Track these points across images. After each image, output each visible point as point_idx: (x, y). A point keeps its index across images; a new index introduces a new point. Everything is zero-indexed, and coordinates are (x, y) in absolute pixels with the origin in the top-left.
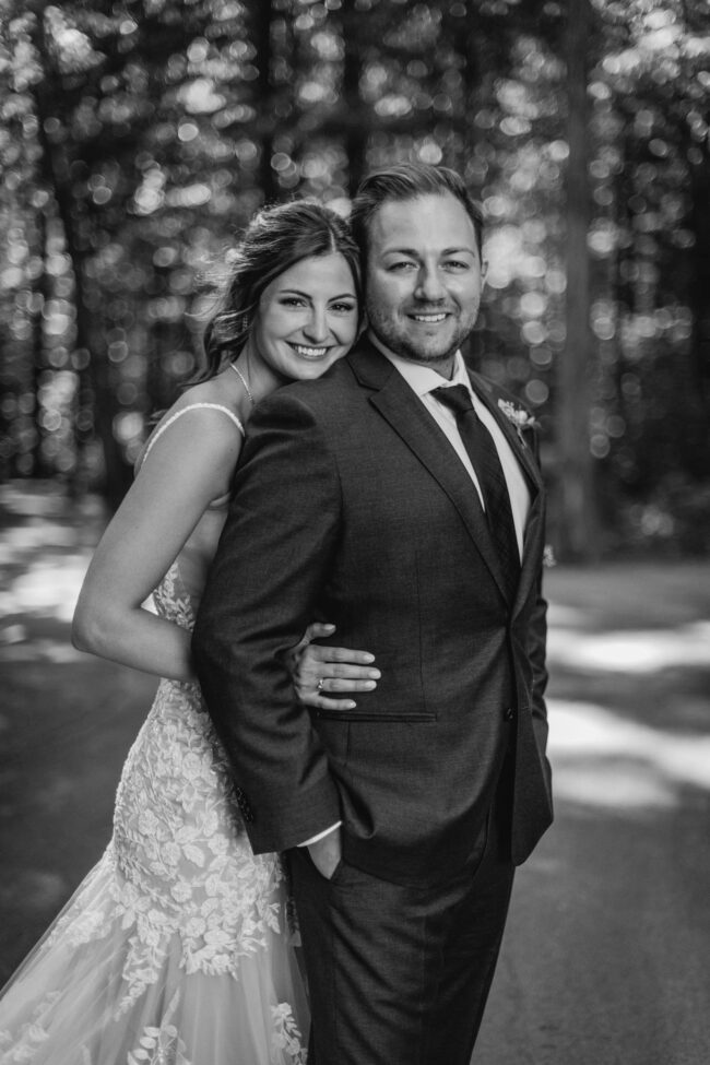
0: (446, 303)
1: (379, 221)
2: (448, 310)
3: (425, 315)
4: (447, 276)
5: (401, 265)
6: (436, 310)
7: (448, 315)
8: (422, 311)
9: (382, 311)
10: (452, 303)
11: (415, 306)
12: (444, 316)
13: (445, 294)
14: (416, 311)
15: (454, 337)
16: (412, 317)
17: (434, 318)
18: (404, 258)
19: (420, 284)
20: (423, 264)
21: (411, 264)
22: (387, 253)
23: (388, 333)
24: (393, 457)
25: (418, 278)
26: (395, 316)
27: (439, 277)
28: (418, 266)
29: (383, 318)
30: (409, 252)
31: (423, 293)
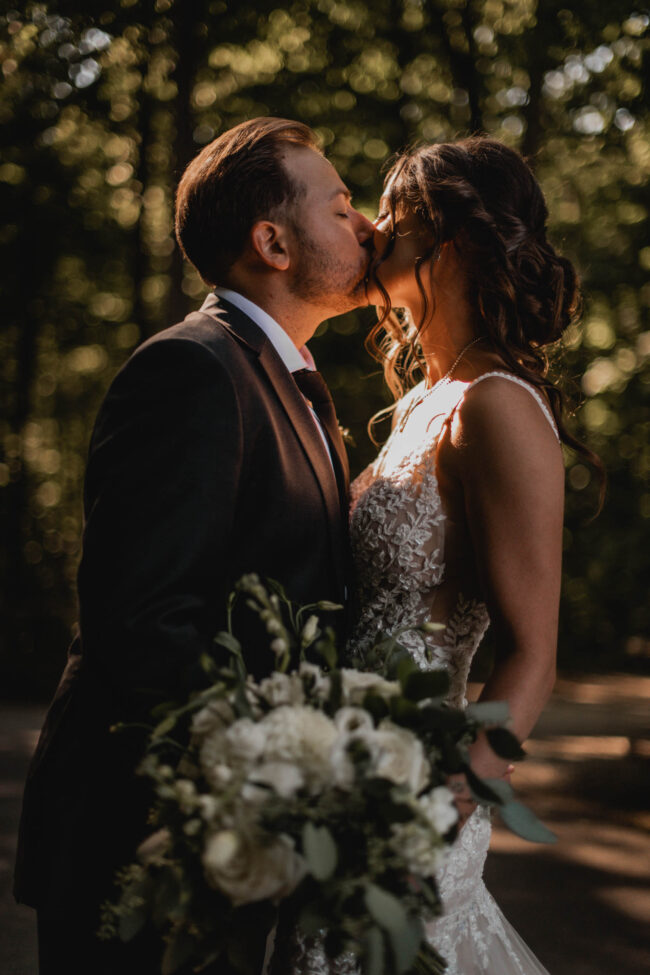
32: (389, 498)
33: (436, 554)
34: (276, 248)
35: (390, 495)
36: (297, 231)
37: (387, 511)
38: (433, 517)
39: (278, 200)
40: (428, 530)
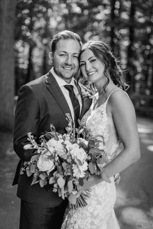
0: (72, 65)
1: (59, 44)
2: (72, 67)
3: (67, 68)
4: (73, 59)
5: (63, 55)
6: (69, 67)
7: (72, 68)
8: (66, 66)
9: (56, 65)
10: (73, 66)
11: (65, 65)
12: (71, 69)
13: (72, 64)
14: (65, 66)
15: (73, 74)
16: (63, 68)
17: (69, 69)
18: (64, 53)
19: (67, 60)
20: (68, 55)
21: (65, 55)
22: (60, 52)
23: (57, 70)
24: (51, 101)
25: (66, 59)
26: (59, 67)
27: (71, 59)
28: (67, 56)
29: (56, 67)
30: (65, 52)
31: (67, 63)
32: (96, 119)
33: (107, 131)
35: (96, 118)
37: (96, 122)
38: (106, 123)
40: (105, 126)
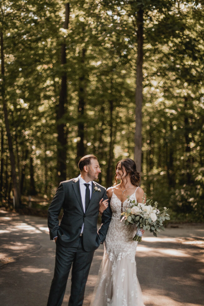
34: (87, 169)
36: (89, 168)
39: (89, 164)
